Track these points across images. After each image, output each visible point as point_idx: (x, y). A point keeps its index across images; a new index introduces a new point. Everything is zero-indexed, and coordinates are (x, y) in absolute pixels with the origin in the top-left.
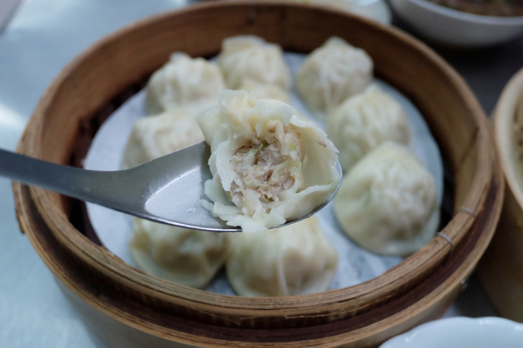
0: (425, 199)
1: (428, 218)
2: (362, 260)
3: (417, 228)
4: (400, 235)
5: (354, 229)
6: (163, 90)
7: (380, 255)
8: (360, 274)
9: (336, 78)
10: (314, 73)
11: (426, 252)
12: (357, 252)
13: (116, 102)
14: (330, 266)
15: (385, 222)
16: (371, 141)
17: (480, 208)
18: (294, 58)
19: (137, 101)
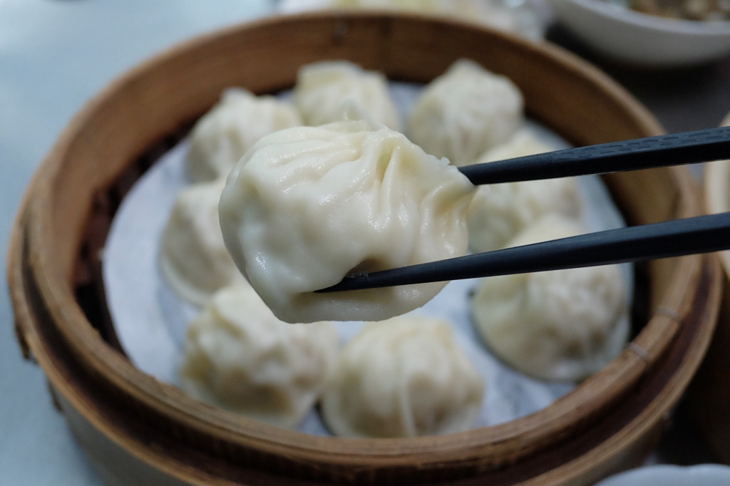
0: (607, 298)
1: (613, 325)
2: (519, 389)
3: (598, 341)
4: (572, 351)
5: (506, 344)
6: (215, 146)
7: (545, 381)
8: (516, 407)
9: (469, 123)
10: (436, 114)
11: (612, 372)
12: (511, 378)
13: (142, 163)
14: (473, 397)
15: (551, 332)
16: (525, 214)
17: (687, 308)
18: (404, 92)
19: (174, 160)
